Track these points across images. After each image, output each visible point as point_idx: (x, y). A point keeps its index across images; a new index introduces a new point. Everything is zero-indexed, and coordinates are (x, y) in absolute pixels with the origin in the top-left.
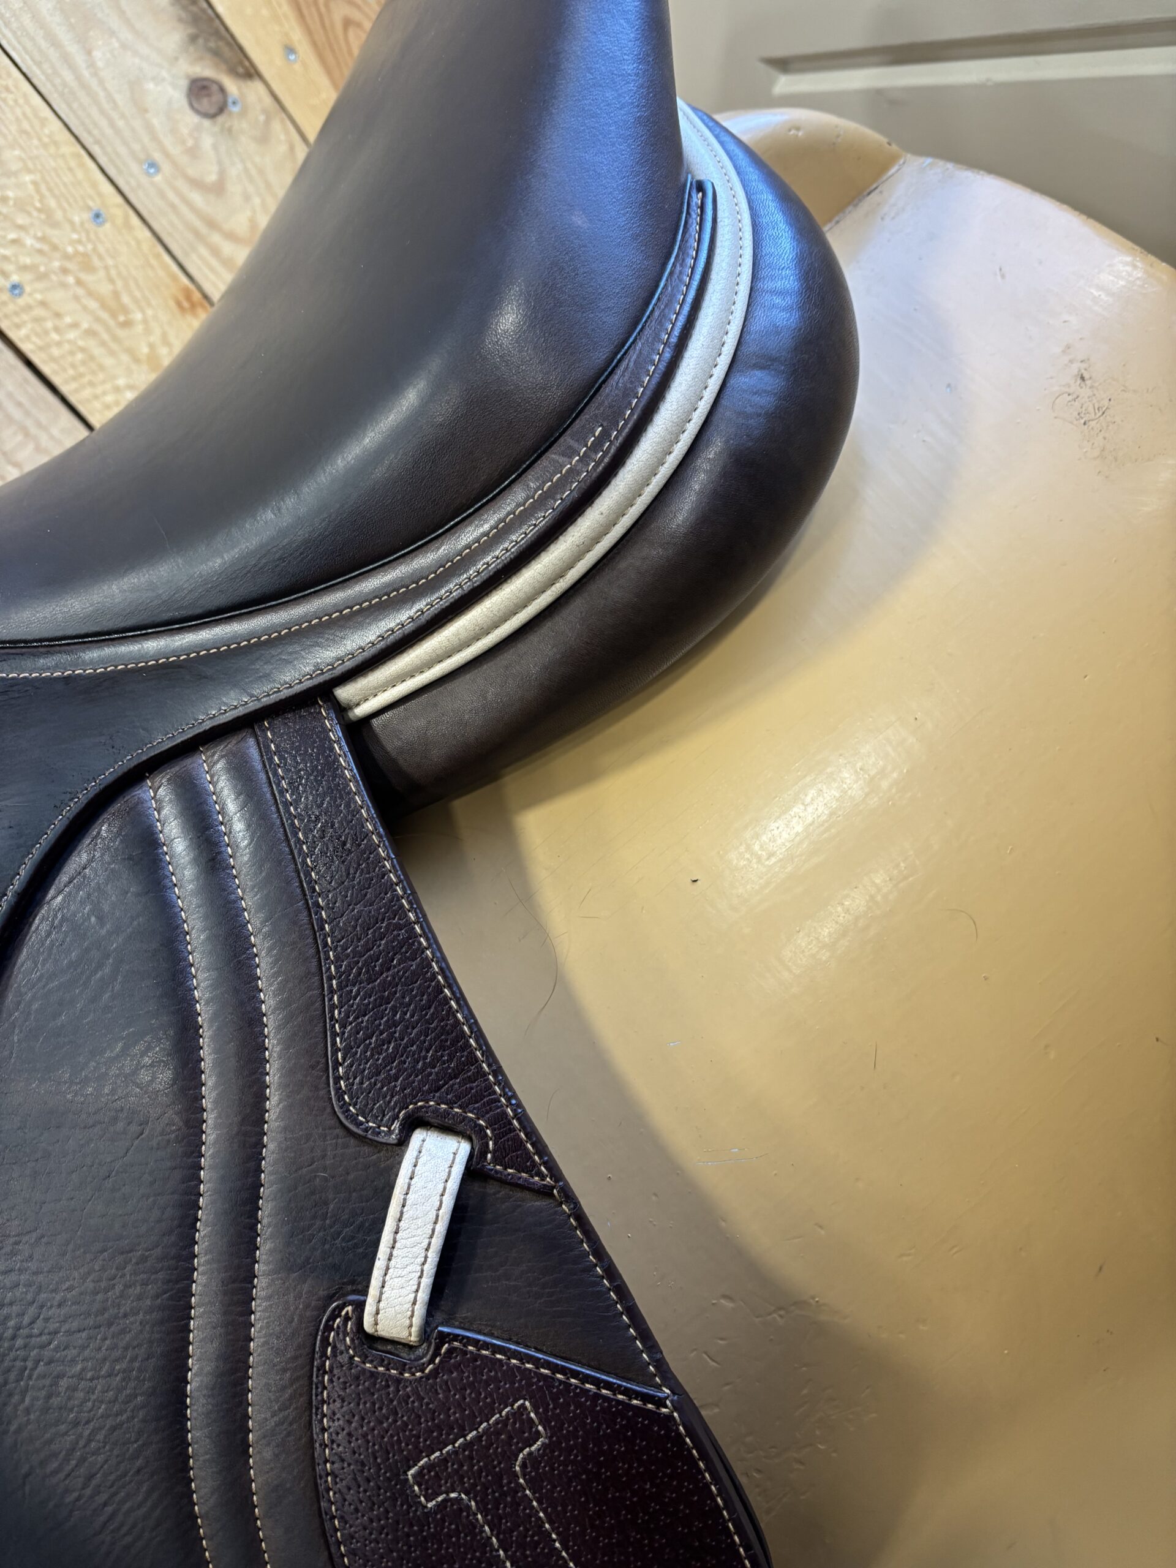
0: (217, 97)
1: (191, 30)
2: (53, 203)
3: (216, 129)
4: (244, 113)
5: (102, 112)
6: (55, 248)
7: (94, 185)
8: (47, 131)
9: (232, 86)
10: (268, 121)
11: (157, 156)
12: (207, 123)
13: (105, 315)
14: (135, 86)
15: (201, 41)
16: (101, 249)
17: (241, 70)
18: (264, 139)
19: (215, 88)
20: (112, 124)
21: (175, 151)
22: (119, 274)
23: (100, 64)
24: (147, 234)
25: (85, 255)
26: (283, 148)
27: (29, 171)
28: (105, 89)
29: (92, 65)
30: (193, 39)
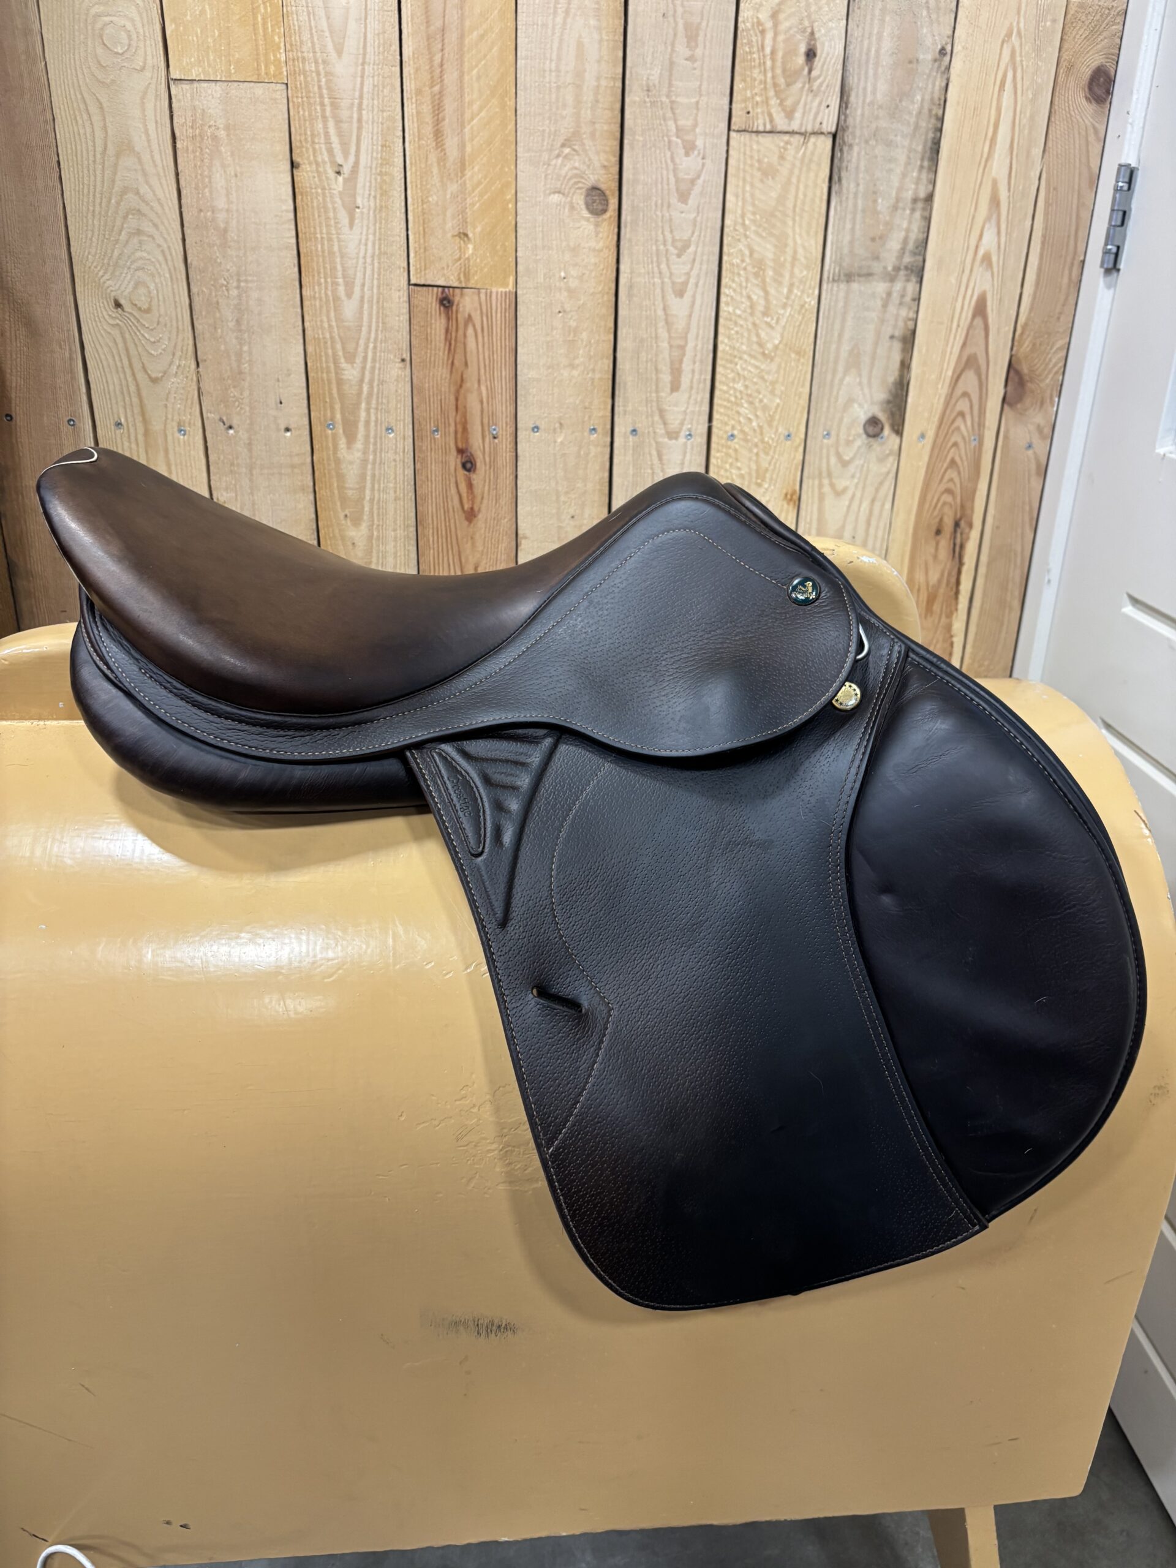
0: (877, 430)
1: (891, 398)
2: (777, 417)
3: (866, 442)
4: (883, 444)
5: (829, 401)
6: (762, 434)
7: (799, 424)
8: (801, 390)
9: (887, 431)
10: (888, 455)
11: (833, 433)
12: (864, 436)
13: (754, 474)
14: (850, 401)
15: (891, 405)
16: (778, 449)
17: (896, 428)
18: (881, 460)
19: (880, 426)
20: (828, 408)
21: (843, 436)
22: (775, 464)
23: (845, 382)
24: (801, 458)
25: (770, 446)
26: (884, 470)
27: (781, 398)
28: (838, 393)
29: (842, 380)
30: (889, 402)
